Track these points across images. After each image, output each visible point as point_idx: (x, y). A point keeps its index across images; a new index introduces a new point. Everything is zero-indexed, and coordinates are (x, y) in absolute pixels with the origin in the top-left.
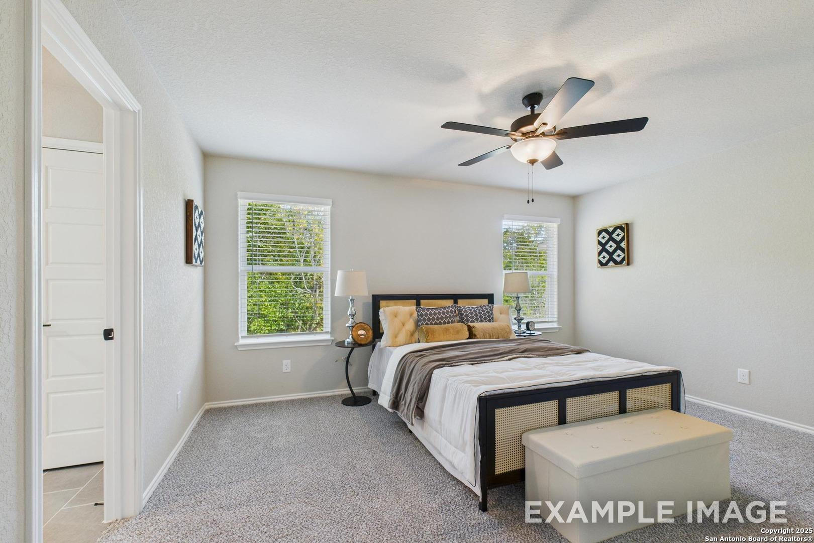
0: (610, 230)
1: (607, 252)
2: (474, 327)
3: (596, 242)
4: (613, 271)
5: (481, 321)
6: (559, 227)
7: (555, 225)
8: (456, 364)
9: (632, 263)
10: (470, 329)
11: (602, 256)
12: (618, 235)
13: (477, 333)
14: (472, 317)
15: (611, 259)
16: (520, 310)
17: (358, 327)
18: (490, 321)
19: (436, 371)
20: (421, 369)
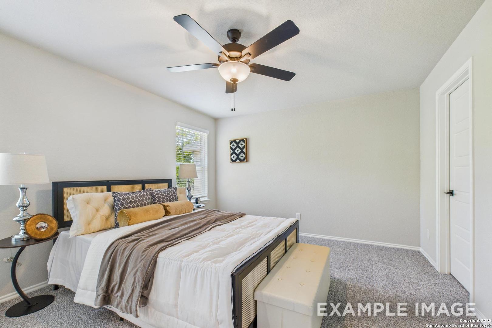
0: (238, 141)
1: (236, 154)
2: (168, 206)
3: (229, 148)
4: (239, 166)
5: (170, 201)
6: (208, 135)
7: (206, 135)
8: (176, 243)
9: (249, 161)
10: (165, 208)
11: (233, 156)
12: (242, 145)
13: (170, 211)
14: (163, 198)
15: (238, 158)
16: (190, 190)
17: (35, 220)
18: (176, 200)
19: (162, 255)
20: (142, 256)
